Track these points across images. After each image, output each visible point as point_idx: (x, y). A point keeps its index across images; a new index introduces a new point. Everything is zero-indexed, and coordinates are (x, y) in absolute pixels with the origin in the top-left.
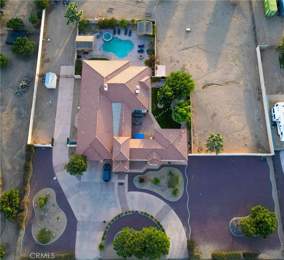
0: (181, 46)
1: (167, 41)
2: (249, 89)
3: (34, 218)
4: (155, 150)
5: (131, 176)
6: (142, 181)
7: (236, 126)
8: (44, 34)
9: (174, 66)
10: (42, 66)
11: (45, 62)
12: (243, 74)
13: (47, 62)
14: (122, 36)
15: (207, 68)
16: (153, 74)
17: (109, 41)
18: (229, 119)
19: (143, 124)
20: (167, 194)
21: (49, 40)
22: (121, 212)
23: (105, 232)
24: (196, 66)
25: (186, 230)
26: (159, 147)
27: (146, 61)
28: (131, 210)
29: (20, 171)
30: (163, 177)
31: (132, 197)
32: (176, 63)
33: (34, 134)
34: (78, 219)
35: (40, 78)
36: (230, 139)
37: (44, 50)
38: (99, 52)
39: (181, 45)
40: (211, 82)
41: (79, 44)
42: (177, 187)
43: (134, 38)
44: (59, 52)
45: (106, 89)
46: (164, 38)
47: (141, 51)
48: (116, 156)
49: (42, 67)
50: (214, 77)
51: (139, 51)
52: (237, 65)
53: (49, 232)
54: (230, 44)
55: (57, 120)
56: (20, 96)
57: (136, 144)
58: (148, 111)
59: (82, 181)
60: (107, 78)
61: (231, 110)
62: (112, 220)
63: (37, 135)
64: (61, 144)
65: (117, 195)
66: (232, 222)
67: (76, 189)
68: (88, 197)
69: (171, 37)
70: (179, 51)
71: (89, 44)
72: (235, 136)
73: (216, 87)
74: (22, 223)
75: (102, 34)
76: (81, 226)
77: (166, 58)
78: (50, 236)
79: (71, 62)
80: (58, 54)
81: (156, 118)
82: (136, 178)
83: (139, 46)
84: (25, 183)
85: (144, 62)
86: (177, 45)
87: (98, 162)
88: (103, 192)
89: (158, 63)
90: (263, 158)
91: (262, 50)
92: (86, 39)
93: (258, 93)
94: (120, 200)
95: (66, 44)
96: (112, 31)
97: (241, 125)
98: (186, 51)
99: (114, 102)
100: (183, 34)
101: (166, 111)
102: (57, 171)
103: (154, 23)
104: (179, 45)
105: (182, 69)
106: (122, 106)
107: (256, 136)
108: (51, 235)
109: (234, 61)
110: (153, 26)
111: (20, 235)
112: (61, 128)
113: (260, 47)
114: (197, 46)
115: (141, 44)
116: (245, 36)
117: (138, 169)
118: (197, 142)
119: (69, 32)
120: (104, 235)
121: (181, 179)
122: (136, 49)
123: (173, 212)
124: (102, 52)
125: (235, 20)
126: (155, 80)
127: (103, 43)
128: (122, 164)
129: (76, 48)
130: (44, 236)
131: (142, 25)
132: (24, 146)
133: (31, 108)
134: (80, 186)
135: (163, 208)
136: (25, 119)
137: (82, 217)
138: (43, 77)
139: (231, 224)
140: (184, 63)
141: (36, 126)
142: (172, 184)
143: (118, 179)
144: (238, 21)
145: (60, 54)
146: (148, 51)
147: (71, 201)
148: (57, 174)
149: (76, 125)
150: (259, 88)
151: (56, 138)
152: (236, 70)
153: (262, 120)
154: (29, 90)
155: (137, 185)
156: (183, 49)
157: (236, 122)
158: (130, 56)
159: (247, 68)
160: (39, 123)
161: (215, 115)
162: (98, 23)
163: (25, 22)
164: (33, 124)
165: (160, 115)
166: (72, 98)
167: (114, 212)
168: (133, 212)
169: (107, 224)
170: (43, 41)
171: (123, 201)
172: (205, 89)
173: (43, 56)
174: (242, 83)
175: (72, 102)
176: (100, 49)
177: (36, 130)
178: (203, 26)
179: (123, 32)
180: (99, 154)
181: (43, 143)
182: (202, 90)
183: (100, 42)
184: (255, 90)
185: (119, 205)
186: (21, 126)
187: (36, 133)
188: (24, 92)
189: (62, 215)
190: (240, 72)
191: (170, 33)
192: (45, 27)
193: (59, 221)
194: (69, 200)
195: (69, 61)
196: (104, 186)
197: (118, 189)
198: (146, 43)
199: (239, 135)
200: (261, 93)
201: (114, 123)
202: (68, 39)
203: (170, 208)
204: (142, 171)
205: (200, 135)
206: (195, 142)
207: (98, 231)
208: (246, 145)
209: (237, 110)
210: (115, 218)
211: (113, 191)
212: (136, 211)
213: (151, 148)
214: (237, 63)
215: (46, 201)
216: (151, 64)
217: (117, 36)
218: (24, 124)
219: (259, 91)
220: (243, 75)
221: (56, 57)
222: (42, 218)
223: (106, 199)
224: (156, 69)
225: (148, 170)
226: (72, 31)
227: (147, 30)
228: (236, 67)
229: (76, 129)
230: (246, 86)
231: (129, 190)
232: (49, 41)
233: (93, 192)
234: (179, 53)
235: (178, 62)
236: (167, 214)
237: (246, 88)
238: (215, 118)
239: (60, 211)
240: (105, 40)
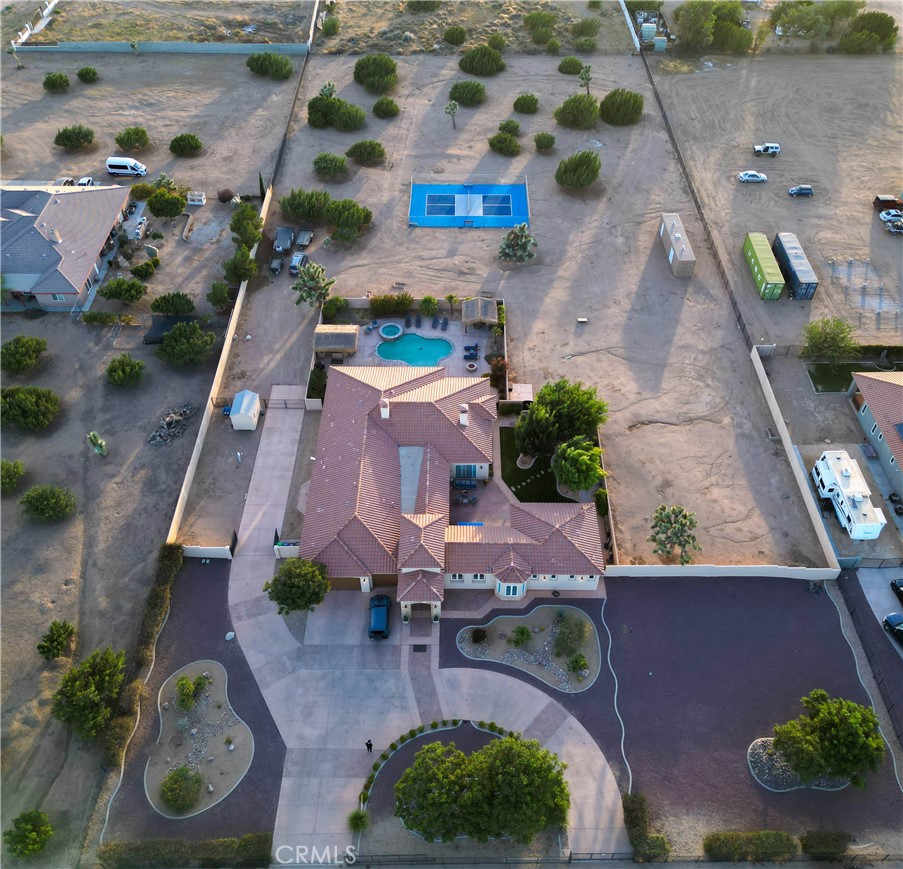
0: (568, 350)
1: (533, 340)
2: (747, 432)
3: (155, 740)
4: (515, 547)
5: (449, 629)
6: (479, 637)
7: (727, 510)
8: (238, 327)
10: (225, 385)
11: (234, 379)
12: (728, 403)
13: (239, 378)
14: (426, 331)
15: (635, 391)
16: (503, 397)
17: (395, 339)
18: (705, 494)
19: (482, 503)
20: (556, 672)
21: (249, 337)
22: (418, 724)
23: (370, 781)
24: (607, 385)
25: (618, 773)
26: (524, 540)
28: (448, 716)
29: (132, 614)
30: (542, 630)
31: (453, 684)
33: (186, 529)
34: (291, 742)
35: (216, 410)
36: (717, 539)
37: (233, 355)
38: (371, 358)
39: (567, 346)
40: (650, 418)
41: (323, 339)
42: (582, 651)
43: (456, 335)
44: (271, 359)
45: (385, 413)
46: (525, 335)
47: (471, 357)
48: (407, 558)
49: (225, 388)
50: (652, 407)
51: (466, 357)
52: (709, 385)
53: (198, 781)
54: (687, 347)
55: (251, 498)
56: (161, 446)
57: (462, 534)
58: (491, 475)
59: (307, 642)
60: (389, 393)
61: (709, 475)
62: (393, 747)
63: (193, 529)
64: (256, 550)
65: (408, 677)
66: (754, 749)
67: (288, 664)
68: (322, 684)
69: (543, 333)
70: (563, 358)
71: (348, 338)
72: (727, 531)
73: (665, 427)
75: (378, 327)
76: (297, 763)
77: (532, 371)
78: (198, 790)
79: (298, 378)
80: (268, 364)
81: (514, 489)
82: (464, 632)
83: (467, 349)
84: (144, 640)
86: (558, 347)
87: (357, 585)
88: (368, 671)
89: (515, 380)
90: (815, 585)
91: (765, 359)
92: (340, 329)
93: (772, 440)
94: (417, 690)
95: (288, 345)
96: (403, 321)
97: (741, 509)
98: (580, 359)
99: (404, 445)
100: (572, 329)
101: (542, 472)
102: (237, 617)
103: (500, 303)
104: (562, 346)
106: (425, 453)
107: (786, 534)
108: (203, 790)
109: (701, 378)
110: (499, 309)
111: (108, 789)
112: (260, 514)
113: (758, 349)
114: (608, 350)
115: (472, 344)
116: (720, 333)
117: (467, 608)
118: (628, 545)
119: (299, 324)
120: (366, 788)
121: (590, 628)
122: (459, 353)
123: (573, 721)
124: (376, 360)
125: (691, 304)
126: (508, 410)
127: (381, 342)
128: (425, 581)
129: (314, 347)
130: (181, 793)
131: (473, 305)
133: (184, 471)
134: (301, 655)
135: (543, 712)
136: (164, 495)
137: (301, 737)
138: (225, 407)
139: (752, 755)
140: (578, 380)
141: (194, 509)
142: (567, 648)
143: (411, 635)
144: (699, 306)
145: (273, 364)
146: (488, 358)
147: (273, 695)
148: (236, 624)
149: (301, 507)
150: (774, 432)
151: (243, 537)
152: (709, 395)
153: (793, 498)
154: (186, 433)
155: (466, 649)
156: (572, 353)
157: (726, 501)
159: (735, 392)
160: (202, 503)
161: (667, 484)
162: (368, 307)
163: (196, 302)
164: (187, 504)
165: (524, 484)
166: (296, 449)
167: (397, 724)
168: (455, 722)
169: (375, 757)
170: (234, 340)
171: (426, 693)
172: (635, 431)
173: (229, 367)
174: (727, 420)
175: (294, 458)
176: (371, 355)
177: (192, 519)
178: (616, 313)
179: (427, 322)
180: (360, 560)
181: (207, 545)
182: (628, 432)
183: (374, 341)
184: (765, 435)
185: (412, 704)
186: (154, 510)
187: (191, 526)
188: (174, 436)
189: (243, 736)
190: (718, 400)
191: (538, 325)
192: (242, 314)
193: (232, 747)
194: (265, 693)
195: (296, 377)
196: (371, 655)
197: (412, 661)
198: (485, 345)
199: (739, 530)
200: (780, 441)
201: (404, 489)
202: (295, 336)
203: (565, 712)
204: (479, 615)
205: (634, 528)
206: (623, 544)
207: (348, 776)
208: (761, 553)
209: (725, 475)
210: (402, 739)
211: (397, 666)
212: (465, 722)
213: (503, 542)
214: (710, 382)
215: (199, 687)
216: (498, 379)
217: (413, 330)
218: (163, 505)
219: (772, 436)
220: (729, 406)
221: (263, 370)
222: (179, 741)
223: (376, 689)
224: (510, 390)
225: (495, 613)
226: (306, 322)
227: (485, 313)
228: (707, 391)
229: (300, 516)
230: (740, 426)
231: (442, 665)
232: (248, 340)
233: (338, 672)
234: (564, 362)
235: (562, 378)
236: (557, 727)
237: (739, 431)
238: (669, 491)
239: (236, 722)
240: (385, 336)
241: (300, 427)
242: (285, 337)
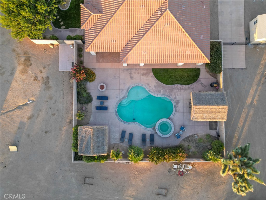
9: (42, 69)
14: (137, 130)
27: (93, 80)
32: (39, 75)
38: (178, 98)
41: (220, 100)
47: (103, 98)
51: (106, 98)
77: (58, 86)
83: (106, 108)
85: (97, 77)
105: (29, 64)
115: (102, 113)
122: (111, 104)
124: (173, 97)
127: (171, 116)
131: (98, 147)
140: (24, 77)
146: (89, 100)
158: (122, 90)
176: (178, 102)
179: (137, 140)
217: (148, 132)
234: (33, 96)
235: (36, 78)
240: (169, 121)
242: (247, 123)
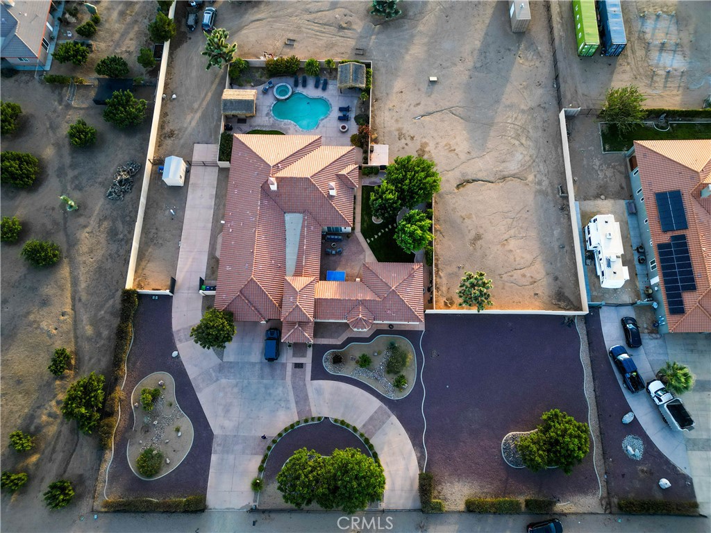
0: (420, 110)
1: (393, 101)
2: (544, 189)
3: (132, 428)
4: (363, 302)
5: (319, 351)
6: (337, 360)
7: (518, 259)
8: (166, 85)
9: (405, 146)
10: (159, 144)
11: (165, 138)
12: (534, 161)
13: (169, 137)
14: (311, 91)
15: (466, 151)
16: (366, 160)
17: (286, 99)
18: (504, 245)
19: (344, 254)
20: (385, 385)
21: (174, 96)
22: (296, 419)
23: (266, 456)
24: (446, 146)
25: (419, 455)
26: (369, 296)
27: (353, 136)
28: (315, 415)
29: (109, 339)
30: (379, 353)
31: (319, 392)
32: (408, 141)
33: (140, 271)
34: (216, 430)
35: (154, 167)
36: (506, 284)
37: (164, 114)
38: (267, 118)
39: (419, 107)
40: (474, 177)
41: (228, 105)
42: (403, 373)
43: (332, 95)
44: (192, 119)
45: (274, 187)
46: (387, 94)
47: (344, 118)
48: (287, 314)
49: (159, 146)
50: (479, 167)
51: (340, 119)
52: (522, 144)
53: (160, 456)
54: (511, 107)
55: (183, 245)
56: (117, 200)
57: (328, 290)
58: (353, 229)
59: (225, 360)
60: (277, 167)
61: (509, 228)
62: (280, 435)
63: (145, 272)
64: (189, 289)
65: (291, 387)
66: (506, 440)
67: (213, 374)
68: (236, 390)
69: (402, 92)
70: (415, 118)
71: (247, 104)
72: (515, 277)
73: (484, 185)
74: (109, 437)
75: (273, 87)
76: (220, 444)
77: (390, 132)
78: (160, 462)
79: (213, 137)
80: (190, 122)
81: (369, 241)
82: (328, 354)
83: (341, 109)
84: (116, 363)
85: (350, 139)
86: (412, 107)
87: (256, 323)
88: (265, 381)
89: (376, 141)
90: (569, 319)
91: (569, 118)
92: (242, 95)
93: (561, 197)
94: (296, 396)
95: (205, 104)
96: (292, 80)
97: (529, 257)
98: (427, 118)
99: (289, 212)
100: (424, 87)
101: (387, 230)
102: (179, 340)
103: (368, 65)
104: (414, 106)
105: (420, 152)
106: (304, 220)
107: (556, 279)
108: (163, 462)
109: (517, 137)
110: (368, 73)
111: (105, 461)
112: (190, 260)
113: (565, 111)
114: (450, 110)
115: (345, 105)
116: (540, 91)
117: (331, 337)
118: (444, 289)
119: (212, 83)
120: (263, 462)
121: (411, 357)
122: (336, 113)
123: (394, 419)
124: (271, 120)
125: (521, 61)
126: (367, 171)
127: (275, 102)
128: (300, 328)
129: (222, 112)
130: (150, 463)
131: (346, 70)
132: (120, 293)
133: (135, 221)
134: (222, 368)
135: (376, 412)
136: (123, 243)
137: (222, 427)
138: (159, 163)
139: (505, 444)
140: (424, 140)
141: (144, 254)
142: (394, 367)
143: (294, 356)
144: (527, 63)
145: (194, 123)
146: (357, 119)
147: (204, 397)
148: (179, 345)
149: (218, 254)
150: (564, 188)
151: (179, 277)
152: (522, 153)
153: (567, 248)
154: (133, 189)
155: (328, 367)
156: (422, 114)
157: (518, 251)
158: (323, 126)
159: (542, 150)
160: (150, 250)
161: (478, 237)
162: (264, 66)
163: (130, 64)
164: (139, 252)
165: (376, 237)
166: (213, 203)
167: (284, 418)
168: (319, 419)
169: (269, 442)
170: (163, 99)
171: (302, 398)
172: (461, 189)
173: (161, 126)
174: (531, 178)
175: (212, 211)
176: (268, 114)
177: (143, 263)
178: (460, 72)
179: (311, 83)
180: (256, 309)
181: (155, 287)
182: (456, 191)
183: (269, 101)
184: (556, 192)
185: (293, 405)
186: (116, 256)
187: (143, 269)
188: (125, 192)
189: (186, 424)
190: (527, 158)
191: (398, 84)
192: (168, 73)
193: (180, 434)
194: (199, 396)
195: (211, 136)
196: (267, 370)
197: (294, 375)
198: (354, 103)
199: (524, 276)
200: (567, 198)
201: (288, 250)
202: (210, 94)
203: (390, 412)
204: (339, 342)
205: (450, 274)
206: (441, 288)
207: (252, 454)
208: (536, 294)
209: (521, 228)
210: (286, 430)
211: (284, 378)
212: (326, 418)
213: (354, 299)
214: (523, 141)
215: (155, 396)
216: (362, 142)
217: (300, 89)
218: (122, 252)
219: (563, 193)
220: (534, 164)
221: (186, 128)
222: (147, 429)
223: (270, 394)
224: (372, 151)
225: (350, 340)
226: (217, 81)
227: (356, 80)
228: (521, 149)
229: (217, 261)
230: (539, 183)
231: (313, 378)
232: (174, 99)
233: (246, 381)
234: (415, 123)
235: (412, 138)
236: (384, 423)
237: (538, 187)
238: (479, 242)
239: (182, 416)
240: (278, 97)
241: (216, 183)
242: (202, 96)
